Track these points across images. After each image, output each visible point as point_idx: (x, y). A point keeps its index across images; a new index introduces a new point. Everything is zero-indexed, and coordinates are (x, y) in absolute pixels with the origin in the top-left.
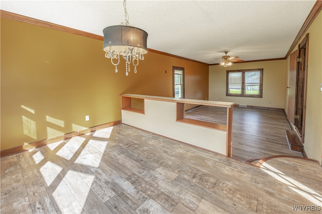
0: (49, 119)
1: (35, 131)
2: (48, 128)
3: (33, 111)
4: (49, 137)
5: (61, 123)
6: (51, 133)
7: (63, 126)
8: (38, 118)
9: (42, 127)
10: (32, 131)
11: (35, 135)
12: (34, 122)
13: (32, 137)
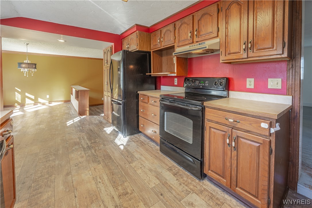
0: (27, 94)
1: (20, 99)
2: (26, 99)
3: (20, 90)
4: (27, 103)
5: (33, 97)
6: (28, 101)
7: (34, 98)
8: (22, 93)
9: (24, 98)
10: (19, 99)
11: (20, 100)
12: (20, 95)
13: (19, 101)
